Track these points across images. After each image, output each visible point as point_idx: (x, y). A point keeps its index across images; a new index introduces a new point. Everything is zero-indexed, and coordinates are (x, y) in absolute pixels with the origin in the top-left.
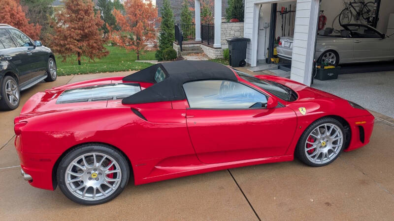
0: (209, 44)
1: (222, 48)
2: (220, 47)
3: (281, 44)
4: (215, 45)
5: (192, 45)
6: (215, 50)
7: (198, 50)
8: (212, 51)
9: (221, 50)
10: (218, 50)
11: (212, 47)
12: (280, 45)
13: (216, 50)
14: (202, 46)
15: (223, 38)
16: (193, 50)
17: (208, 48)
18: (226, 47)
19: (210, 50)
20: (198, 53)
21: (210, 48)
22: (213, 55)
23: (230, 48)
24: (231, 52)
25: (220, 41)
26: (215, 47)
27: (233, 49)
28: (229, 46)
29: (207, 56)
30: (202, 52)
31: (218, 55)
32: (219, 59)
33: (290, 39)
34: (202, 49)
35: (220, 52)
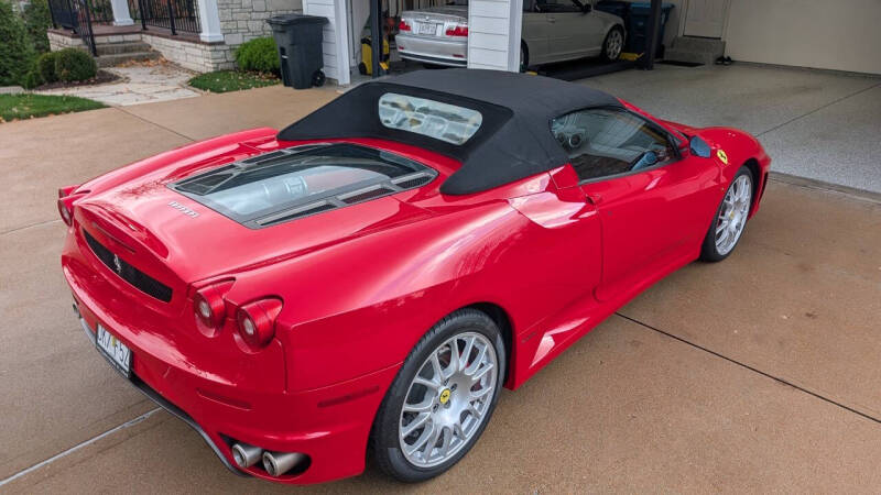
0: (174, 33)
1: (227, 42)
2: (222, 39)
3: (408, 28)
4: (205, 36)
5: (120, 38)
6: (208, 48)
7: (140, 49)
8: (199, 52)
9: (225, 48)
10: (218, 47)
11: (198, 41)
12: (401, 31)
13: (213, 48)
14: (148, 39)
15: (227, 18)
16: (125, 50)
17: (178, 44)
18: (237, 40)
19: (190, 48)
20: (147, 60)
21: (187, 44)
22: (201, 61)
23: (285, 40)
24: (287, 51)
25: (218, 25)
26: (208, 40)
27: (292, 45)
28: (278, 35)
29: (178, 65)
30: (156, 55)
31: (218, 61)
32: (226, 71)
33: (434, 17)
34: (155, 47)
35: (222, 53)
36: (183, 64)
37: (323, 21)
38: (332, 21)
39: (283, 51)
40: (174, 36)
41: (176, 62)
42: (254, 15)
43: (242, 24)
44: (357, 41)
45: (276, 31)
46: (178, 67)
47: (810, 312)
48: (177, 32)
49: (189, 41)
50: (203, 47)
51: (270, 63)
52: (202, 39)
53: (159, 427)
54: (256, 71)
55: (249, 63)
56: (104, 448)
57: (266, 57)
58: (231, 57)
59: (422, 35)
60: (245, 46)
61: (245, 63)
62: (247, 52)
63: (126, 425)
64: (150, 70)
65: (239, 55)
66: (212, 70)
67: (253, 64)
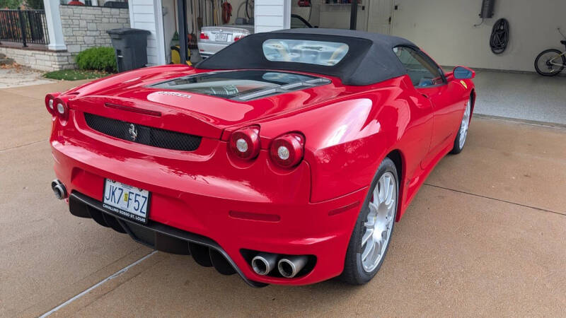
0: (25, 45)
1: (69, 51)
2: (65, 48)
3: (207, 38)
4: (53, 45)
6: (55, 54)
8: (48, 58)
9: (68, 54)
10: (62, 54)
11: (46, 50)
13: (59, 54)
14: (4, 50)
17: (29, 53)
18: (76, 49)
19: (40, 56)
20: (4, 65)
21: (37, 52)
22: (49, 64)
23: (121, 45)
24: (122, 53)
25: (62, 39)
26: (55, 49)
27: (127, 48)
28: (116, 42)
29: (29, 67)
30: (11, 62)
31: (63, 63)
32: (70, 70)
33: (226, 30)
34: (9, 56)
35: (66, 58)
36: (33, 67)
37: (147, 33)
38: (154, 33)
39: (119, 52)
40: (25, 47)
41: (28, 65)
42: (88, 33)
43: (80, 39)
44: (168, 47)
45: (114, 39)
46: (29, 68)
47: (526, 174)
48: (27, 44)
49: (39, 50)
50: (51, 54)
51: (106, 63)
52: (50, 48)
53: (140, 276)
54: (93, 69)
55: (88, 64)
56: (101, 295)
57: (102, 60)
58: (72, 61)
59: (217, 42)
60: (84, 53)
61: (85, 64)
62: (87, 56)
63: (111, 278)
64: (8, 71)
65: (79, 59)
66: (58, 70)
67: (91, 64)
